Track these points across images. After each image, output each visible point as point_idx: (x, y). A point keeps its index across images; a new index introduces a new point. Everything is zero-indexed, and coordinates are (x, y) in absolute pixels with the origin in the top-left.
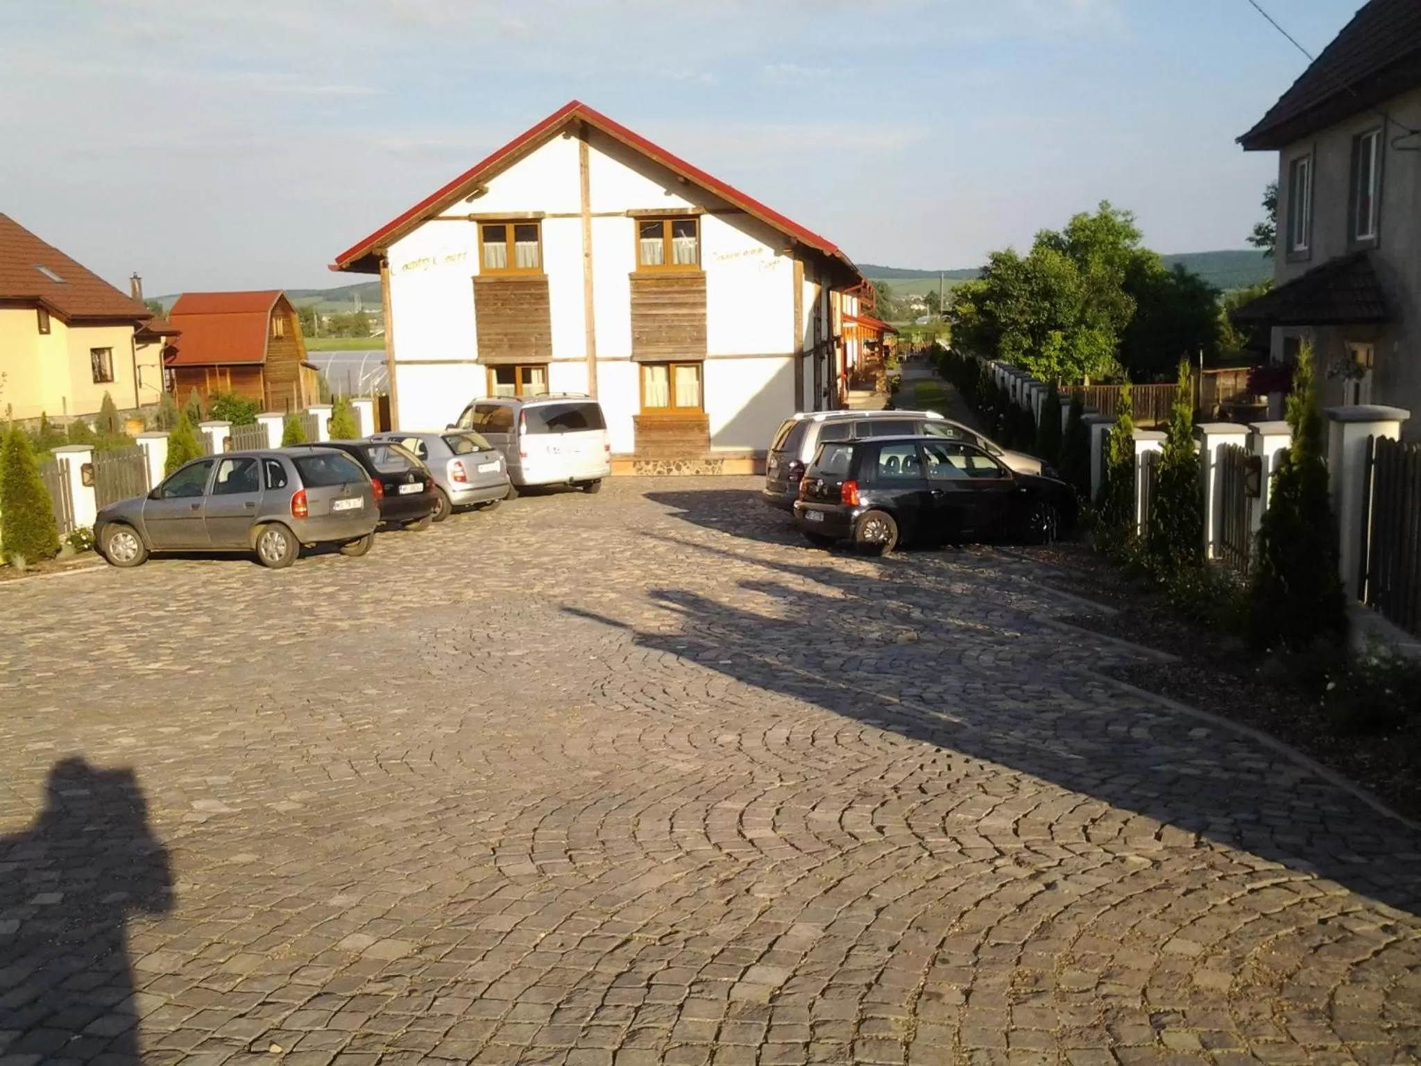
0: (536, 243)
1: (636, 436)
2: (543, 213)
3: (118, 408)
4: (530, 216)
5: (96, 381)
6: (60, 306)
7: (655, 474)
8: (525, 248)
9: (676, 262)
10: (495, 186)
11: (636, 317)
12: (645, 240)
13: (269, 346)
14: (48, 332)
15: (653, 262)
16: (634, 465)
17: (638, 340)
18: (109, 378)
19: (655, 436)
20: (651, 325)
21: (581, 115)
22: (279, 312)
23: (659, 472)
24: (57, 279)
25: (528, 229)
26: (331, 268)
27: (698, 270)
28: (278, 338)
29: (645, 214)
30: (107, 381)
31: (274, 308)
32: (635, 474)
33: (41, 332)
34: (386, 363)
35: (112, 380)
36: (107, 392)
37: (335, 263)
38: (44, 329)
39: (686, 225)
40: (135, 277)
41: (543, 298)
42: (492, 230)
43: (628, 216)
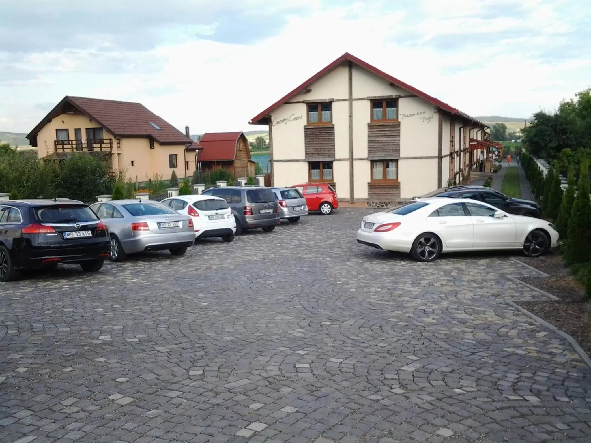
0: (330, 112)
1: (368, 191)
2: (333, 99)
3: (178, 177)
4: (328, 101)
5: (171, 167)
6: (158, 138)
7: (376, 207)
8: (325, 114)
9: (387, 118)
10: (314, 88)
11: (370, 142)
12: (375, 110)
13: (236, 154)
14: (154, 148)
15: (378, 118)
16: (368, 204)
17: (371, 151)
18: (176, 166)
19: (377, 191)
20: (376, 145)
21: (348, 58)
22: (241, 140)
23: (378, 207)
24: (158, 128)
25: (327, 106)
26: (249, 123)
27: (397, 121)
28: (240, 151)
29: (374, 98)
30: (175, 167)
31: (239, 139)
32: (368, 207)
33: (151, 148)
34: (270, 161)
35: (177, 167)
36: (174, 171)
37: (251, 122)
38: (152, 147)
39: (392, 103)
40: (187, 127)
41: (333, 134)
42: (312, 106)
43: (368, 100)
